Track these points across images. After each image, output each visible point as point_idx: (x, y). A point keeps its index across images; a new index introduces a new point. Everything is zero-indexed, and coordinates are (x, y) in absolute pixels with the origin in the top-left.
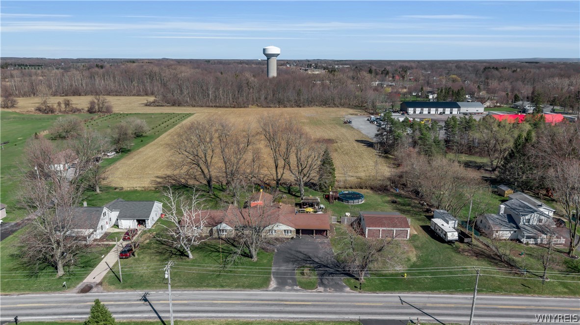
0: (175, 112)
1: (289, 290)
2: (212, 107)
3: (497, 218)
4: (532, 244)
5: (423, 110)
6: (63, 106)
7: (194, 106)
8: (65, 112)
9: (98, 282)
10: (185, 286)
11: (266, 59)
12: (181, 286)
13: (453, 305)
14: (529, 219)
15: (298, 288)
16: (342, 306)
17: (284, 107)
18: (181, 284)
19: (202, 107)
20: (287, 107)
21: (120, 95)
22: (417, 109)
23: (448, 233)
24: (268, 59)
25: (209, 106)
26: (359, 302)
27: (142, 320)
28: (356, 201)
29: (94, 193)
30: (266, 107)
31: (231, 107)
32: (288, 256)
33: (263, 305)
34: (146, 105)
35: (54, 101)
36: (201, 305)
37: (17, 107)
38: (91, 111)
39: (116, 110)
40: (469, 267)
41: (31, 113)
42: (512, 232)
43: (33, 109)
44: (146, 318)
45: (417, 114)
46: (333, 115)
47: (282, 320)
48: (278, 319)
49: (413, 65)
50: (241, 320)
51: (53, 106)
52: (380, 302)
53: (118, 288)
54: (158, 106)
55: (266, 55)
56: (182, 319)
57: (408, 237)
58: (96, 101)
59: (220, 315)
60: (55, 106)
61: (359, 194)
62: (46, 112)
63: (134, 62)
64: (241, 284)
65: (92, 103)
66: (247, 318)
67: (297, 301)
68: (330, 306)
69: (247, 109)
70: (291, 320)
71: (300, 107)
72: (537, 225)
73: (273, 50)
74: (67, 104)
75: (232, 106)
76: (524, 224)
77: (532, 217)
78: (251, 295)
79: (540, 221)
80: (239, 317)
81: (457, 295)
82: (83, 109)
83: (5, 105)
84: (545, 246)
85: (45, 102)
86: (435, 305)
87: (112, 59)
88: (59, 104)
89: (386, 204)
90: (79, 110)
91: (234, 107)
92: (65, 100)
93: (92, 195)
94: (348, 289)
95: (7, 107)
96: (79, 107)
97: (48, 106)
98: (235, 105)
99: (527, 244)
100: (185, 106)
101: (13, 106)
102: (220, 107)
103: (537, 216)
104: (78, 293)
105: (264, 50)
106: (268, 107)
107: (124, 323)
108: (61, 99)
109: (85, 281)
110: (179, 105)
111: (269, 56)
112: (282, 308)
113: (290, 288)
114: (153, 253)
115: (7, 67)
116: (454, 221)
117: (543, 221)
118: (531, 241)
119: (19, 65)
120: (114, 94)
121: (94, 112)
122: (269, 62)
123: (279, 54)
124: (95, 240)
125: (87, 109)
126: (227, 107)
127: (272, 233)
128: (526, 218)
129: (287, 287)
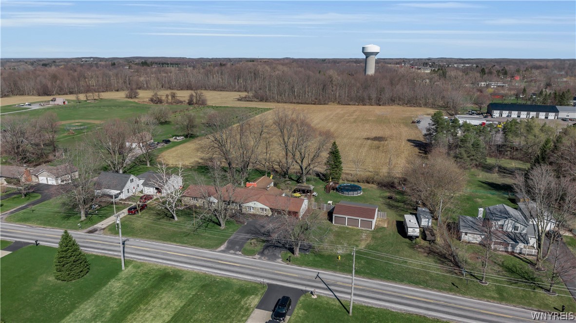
0: (257, 107)
1: (231, 254)
2: (295, 103)
3: (471, 221)
4: (502, 251)
5: (511, 113)
6: (170, 97)
7: (279, 102)
8: (171, 103)
9: (103, 228)
10: (156, 239)
11: (365, 58)
12: (154, 239)
13: (361, 287)
14: (503, 225)
15: (240, 253)
16: (262, 271)
17: (363, 105)
18: (156, 237)
19: (286, 103)
20: (366, 105)
21: (224, 91)
22: (504, 112)
23: (409, 229)
24: (367, 57)
25: (291, 103)
26: (279, 271)
27: (111, 256)
28: (351, 193)
29: (145, 166)
30: (345, 105)
31: (311, 104)
32: (253, 229)
33: (201, 260)
34: (239, 100)
35: (163, 94)
36: (157, 253)
37: (138, 98)
38: (190, 103)
39: (209, 103)
40: (410, 260)
41: (146, 103)
42: (483, 237)
43: (147, 100)
44: (115, 255)
45: (504, 118)
46: (408, 114)
47: (207, 273)
48: (204, 272)
49: (549, 64)
50: (177, 268)
51: (161, 98)
52: (297, 274)
53: (112, 233)
54: (248, 101)
55: (366, 53)
56: (137, 260)
57: (373, 229)
58: (194, 94)
59: (165, 262)
60: (164, 98)
61: (359, 187)
62: (156, 102)
63: (253, 61)
64: (198, 243)
65: (191, 96)
66: (183, 267)
67: (230, 262)
68: (253, 270)
69: (327, 106)
70: (214, 274)
71: (380, 105)
72: (511, 232)
73: (372, 48)
74: (173, 96)
75: (313, 103)
76: (497, 230)
77: (506, 223)
78: (199, 252)
79: (516, 228)
80: (177, 266)
81: (376, 280)
82: (184, 101)
83: (130, 95)
84: (516, 255)
85: (156, 94)
86: (344, 284)
87: (239, 58)
88: (167, 96)
89: (381, 199)
90: (181, 102)
91: (314, 104)
92: (172, 93)
93: (144, 168)
94: (280, 260)
95: (131, 98)
96: (182, 99)
97: (158, 98)
98: (315, 102)
99: (495, 250)
100: (271, 102)
101: (135, 97)
102: (302, 104)
103: (511, 223)
104: (86, 233)
105: (363, 48)
106: (347, 105)
107: (99, 256)
108: (168, 92)
109: (95, 226)
110: (267, 100)
111: (368, 55)
112: (214, 265)
113: (234, 252)
114: (154, 213)
115: (152, 65)
116: (427, 220)
117: (519, 229)
118: (501, 248)
119: (163, 64)
120: (219, 89)
121: (193, 104)
122: (367, 60)
123: (378, 53)
124: (121, 200)
125: (187, 101)
126: (308, 104)
127: (250, 209)
128: (499, 223)
129: (232, 251)
